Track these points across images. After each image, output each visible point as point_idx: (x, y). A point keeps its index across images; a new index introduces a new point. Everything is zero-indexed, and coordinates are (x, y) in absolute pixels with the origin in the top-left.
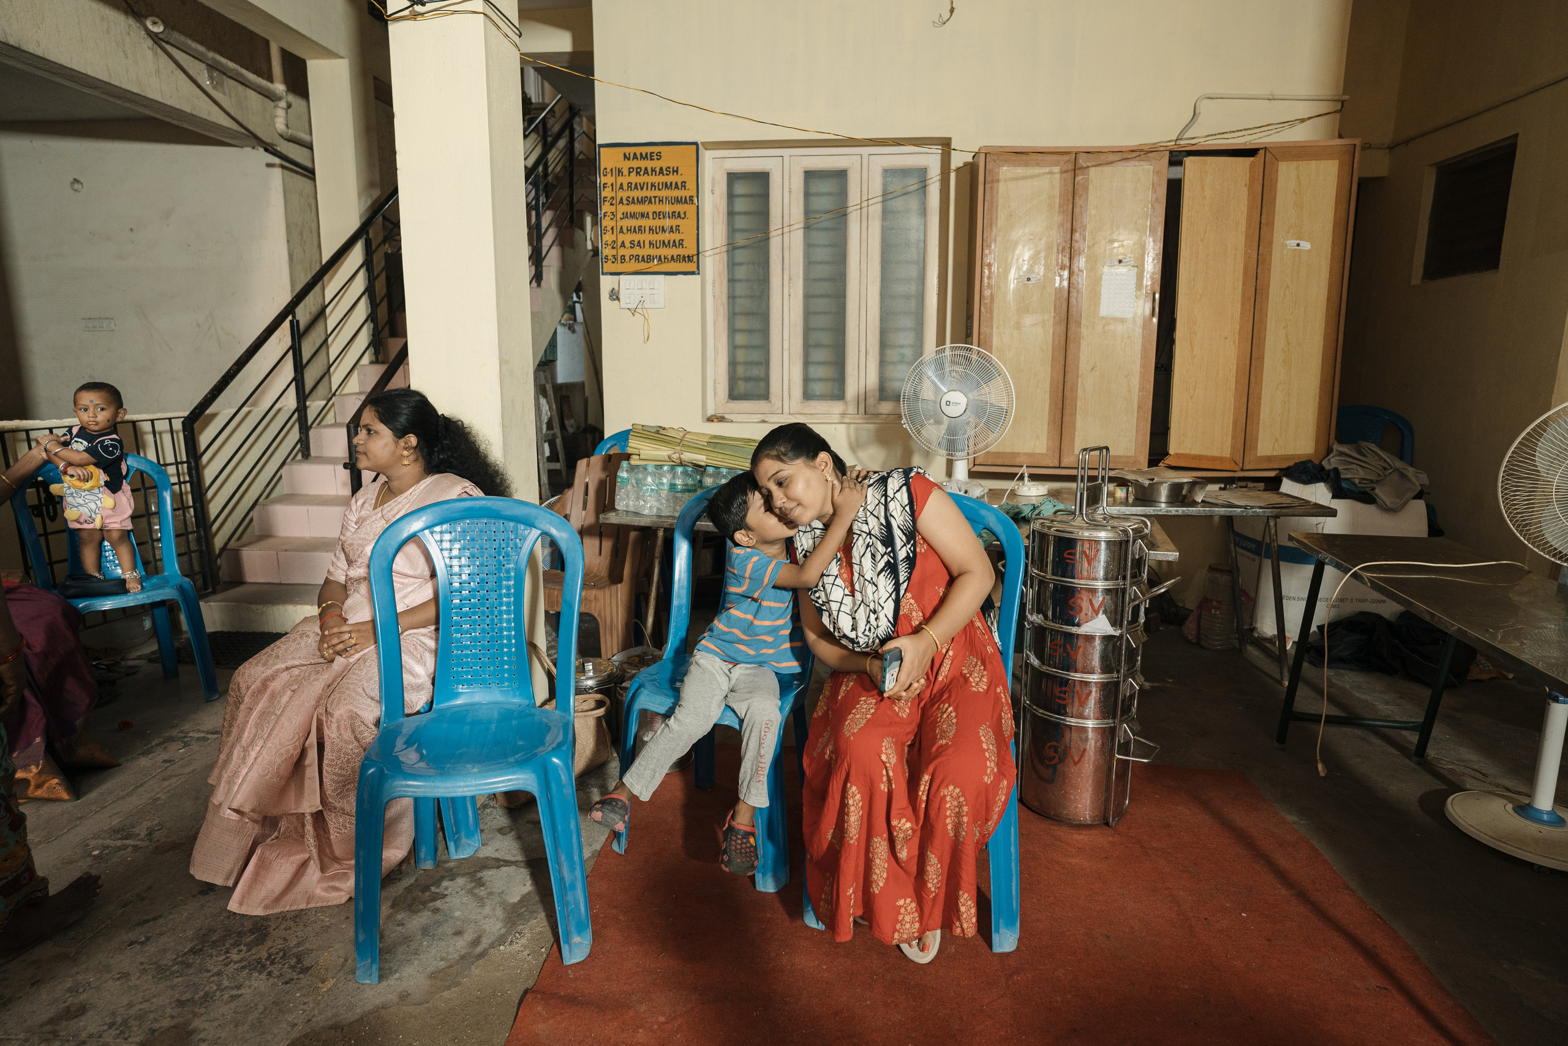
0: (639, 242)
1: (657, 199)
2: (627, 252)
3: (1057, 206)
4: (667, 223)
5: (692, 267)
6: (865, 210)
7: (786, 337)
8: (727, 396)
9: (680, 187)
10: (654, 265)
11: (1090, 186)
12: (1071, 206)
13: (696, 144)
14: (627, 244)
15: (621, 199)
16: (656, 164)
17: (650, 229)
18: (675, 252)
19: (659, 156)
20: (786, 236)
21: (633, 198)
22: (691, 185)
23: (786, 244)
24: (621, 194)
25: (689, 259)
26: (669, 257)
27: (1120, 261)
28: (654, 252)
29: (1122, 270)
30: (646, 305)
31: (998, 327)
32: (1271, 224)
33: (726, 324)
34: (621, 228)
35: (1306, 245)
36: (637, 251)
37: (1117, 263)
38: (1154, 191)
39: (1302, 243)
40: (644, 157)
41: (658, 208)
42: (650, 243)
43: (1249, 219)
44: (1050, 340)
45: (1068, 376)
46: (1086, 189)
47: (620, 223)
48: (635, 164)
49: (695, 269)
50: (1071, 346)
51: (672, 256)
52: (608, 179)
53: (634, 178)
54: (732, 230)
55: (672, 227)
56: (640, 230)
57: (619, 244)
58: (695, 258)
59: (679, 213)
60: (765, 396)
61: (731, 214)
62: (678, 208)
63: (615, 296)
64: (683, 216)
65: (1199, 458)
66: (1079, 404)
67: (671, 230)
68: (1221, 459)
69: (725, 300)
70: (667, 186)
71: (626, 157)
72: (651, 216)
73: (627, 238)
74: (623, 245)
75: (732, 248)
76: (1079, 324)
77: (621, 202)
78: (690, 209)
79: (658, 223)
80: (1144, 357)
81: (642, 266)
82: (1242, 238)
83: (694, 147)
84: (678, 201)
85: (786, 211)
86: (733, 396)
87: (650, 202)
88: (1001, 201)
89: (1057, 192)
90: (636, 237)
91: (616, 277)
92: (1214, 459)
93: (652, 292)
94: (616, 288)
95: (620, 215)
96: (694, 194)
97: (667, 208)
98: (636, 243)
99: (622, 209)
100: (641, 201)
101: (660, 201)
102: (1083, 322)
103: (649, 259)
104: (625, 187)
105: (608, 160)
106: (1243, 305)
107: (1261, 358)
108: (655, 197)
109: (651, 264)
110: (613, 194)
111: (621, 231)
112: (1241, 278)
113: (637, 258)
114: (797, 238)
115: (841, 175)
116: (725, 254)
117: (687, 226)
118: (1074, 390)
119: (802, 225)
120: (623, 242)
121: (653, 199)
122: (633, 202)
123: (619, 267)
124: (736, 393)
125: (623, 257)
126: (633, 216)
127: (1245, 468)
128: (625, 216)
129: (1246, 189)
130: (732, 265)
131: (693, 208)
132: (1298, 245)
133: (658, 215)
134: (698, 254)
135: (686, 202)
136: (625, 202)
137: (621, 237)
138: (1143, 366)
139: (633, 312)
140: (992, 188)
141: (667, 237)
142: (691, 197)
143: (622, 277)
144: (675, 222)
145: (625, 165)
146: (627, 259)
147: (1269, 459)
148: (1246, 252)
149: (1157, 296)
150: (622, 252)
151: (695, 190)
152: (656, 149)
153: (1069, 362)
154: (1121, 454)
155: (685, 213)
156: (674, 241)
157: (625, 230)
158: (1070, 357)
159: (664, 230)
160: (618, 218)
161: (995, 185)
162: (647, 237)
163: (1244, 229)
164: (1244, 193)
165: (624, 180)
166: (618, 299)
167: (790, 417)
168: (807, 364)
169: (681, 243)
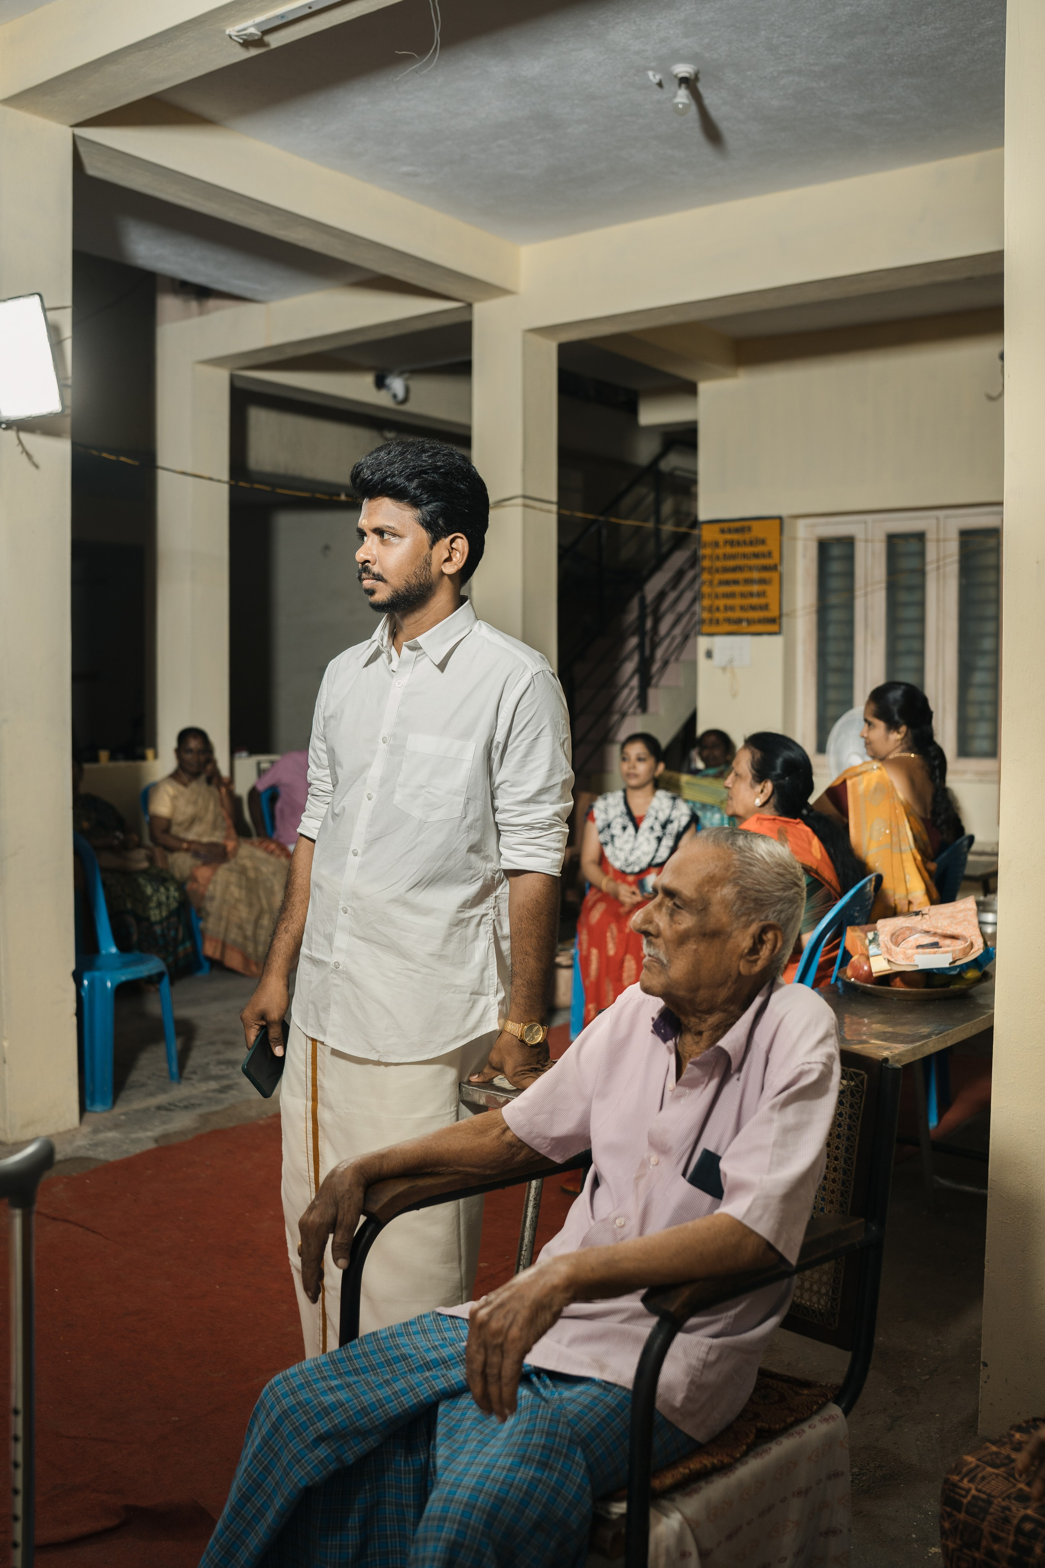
0: (731, 606)
1: (748, 567)
2: (720, 615)
4: (755, 588)
5: (773, 628)
9: (767, 556)
10: (743, 627)
13: (780, 518)
14: (722, 608)
15: (718, 568)
16: (747, 536)
17: (741, 594)
18: (761, 614)
19: (749, 529)
20: (869, 595)
21: (728, 567)
22: (776, 554)
23: (869, 603)
24: (717, 564)
25: (772, 621)
26: (757, 619)
28: (743, 615)
30: (737, 662)
33: (816, 680)
34: (718, 594)
40: (737, 530)
41: (747, 575)
42: (741, 607)
47: (716, 590)
48: (729, 537)
49: (777, 630)
51: (759, 618)
52: (706, 551)
53: (729, 550)
54: (822, 591)
55: (759, 592)
56: (732, 595)
57: (715, 608)
58: (777, 620)
59: (765, 579)
61: (822, 575)
62: (766, 575)
63: (709, 654)
64: (768, 582)
67: (759, 595)
69: (813, 657)
70: (756, 556)
71: (723, 531)
72: (742, 583)
73: (721, 603)
74: (718, 609)
75: (822, 608)
77: (718, 571)
78: (774, 575)
79: (747, 589)
81: (733, 628)
83: (778, 521)
84: (765, 568)
85: (869, 573)
87: (742, 570)
90: (730, 602)
91: (711, 638)
93: (740, 651)
94: (711, 648)
95: (716, 582)
96: (778, 562)
97: (756, 575)
98: (729, 607)
99: (718, 577)
100: (735, 569)
101: (749, 569)
103: (739, 621)
104: (721, 557)
105: (708, 534)
108: (746, 566)
109: (739, 626)
110: (711, 564)
111: (717, 597)
113: (729, 621)
114: (879, 598)
115: (920, 537)
116: (815, 614)
117: (771, 590)
119: (884, 585)
120: (718, 607)
121: (744, 568)
122: (728, 571)
123: (714, 629)
125: (718, 619)
126: (727, 583)
128: (721, 583)
130: (822, 624)
131: (777, 574)
133: (749, 582)
134: (781, 616)
135: (771, 569)
136: (721, 571)
137: (717, 602)
139: (724, 669)
141: (755, 601)
142: (776, 565)
143: (716, 637)
144: (761, 588)
145: (721, 538)
146: (721, 621)
150: (717, 615)
151: (779, 559)
152: (746, 524)
155: (770, 579)
156: (761, 605)
157: (720, 596)
159: (752, 595)
160: (715, 585)
162: (737, 602)
165: (720, 551)
166: (712, 658)
169: (765, 607)
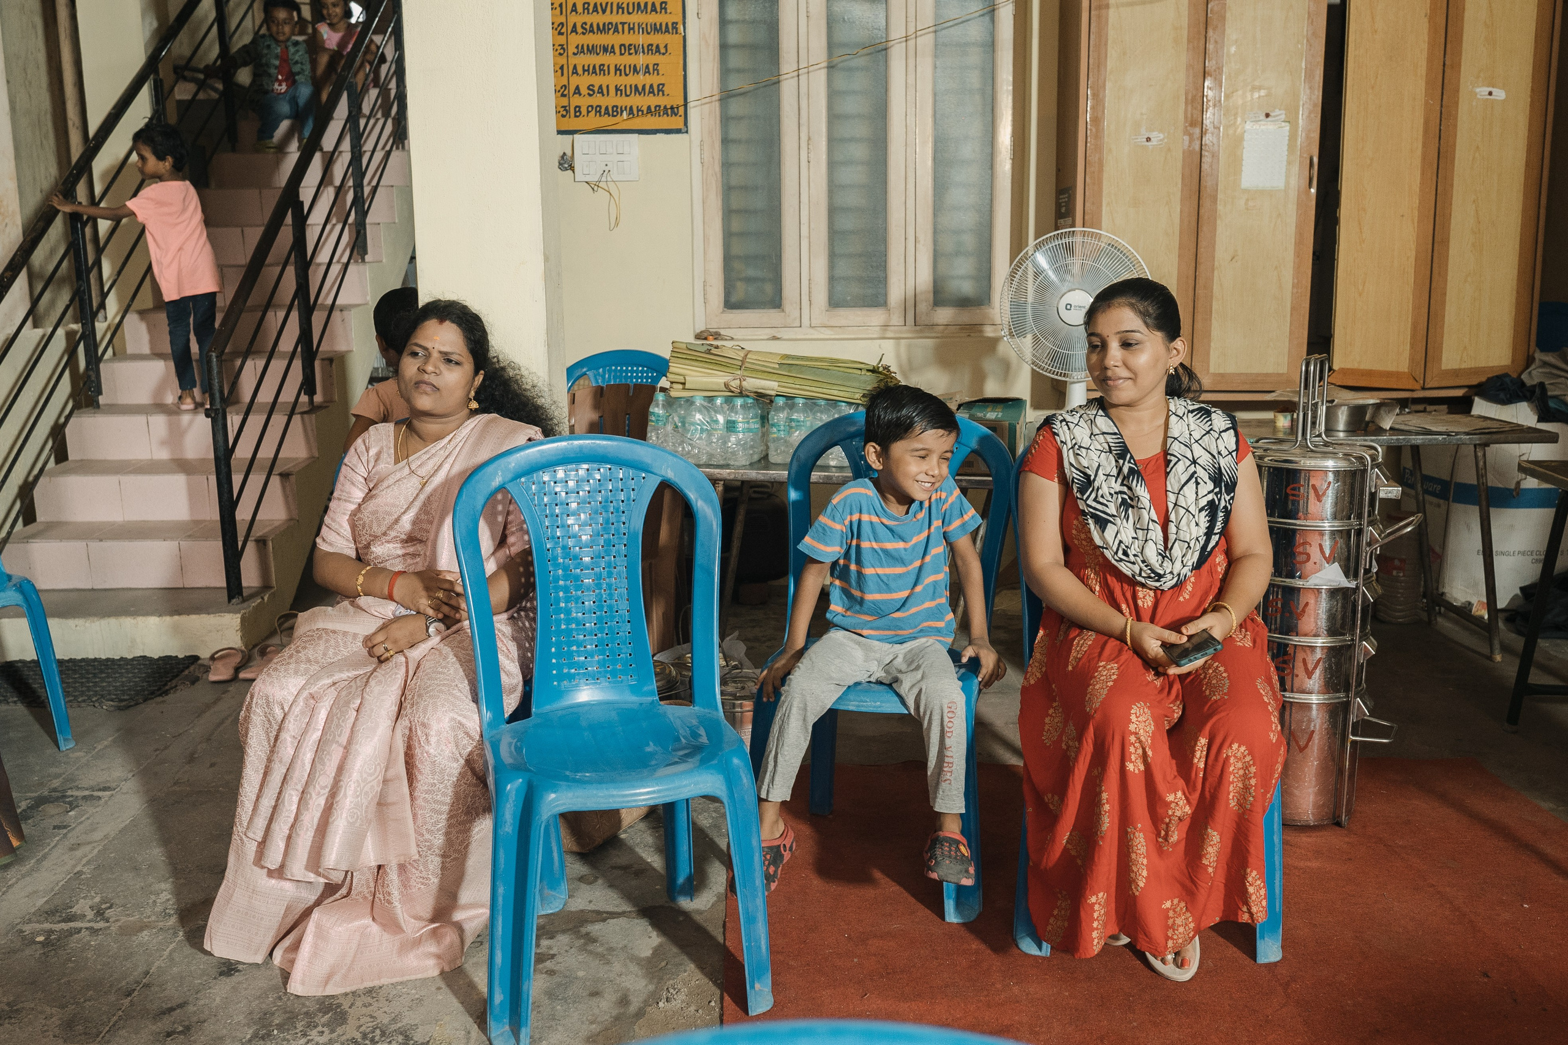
0: (600, 87)
1: (626, 26)
2: (583, 102)
3: (1185, 40)
4: (641, 60)
5: (676, 122)
6: (911, 43)
7: (804, 220)
8: (722, 305)
9: (658, 10)
10: (623, 120)
11: (1228, 15)
12: (1203, 42)
14: (584, 90)
15: (575, 26)
17: (617, 69)
18: (652, 101)
20: (803, 78)
21: (591, 25)
22: (674, 7)
23: (803, 90)
24: (573, 19)
25: (673, 111)
26: (645, 109)
27: (1267, 115)
28: (622, 101)
29: (1269, 126)
30: (614, 176)
31: (1108, 204)
32: (1457, 66)
33: (720, 203)
34: (575, 67)
35: (1500, 94)
36: (597, 100)
37: (1263, 117)
38: (1311, 22)
39: (1495, 91)
41: (627, 39)
42: (617, 89)
43: (1430, 60)
44: (1177, 221)
45: (1201, 268)
46: (1223, 18)
47: (573, 60)
49: (681, 126)
50: (1205, 229)
51: (649, 108)
54: (725, 71)
55: (647, 67)
56: (602, 69)
57: (572, 89)
58: (681, 110)
59: (658, 46)
60: (776, 303)
61: (724, 47)
62: (656, 39)
63: (567, 163)
64: (663, 50)
65: (1369, 373)
66: (1215, 306)
67: (647, 71)
68: (1397, 375)
69: (717, 168)
70: (640, 8)
72: (617, 50)
73: (584, 81)
74: (577, 91)
75: (726, 96)
76: (1214, 199)
77: (574, 30)
78: (673, 40)
79: (627, 60)
80: (1299, 243)
81: (606, 121)
82: (1422, 84)
84: (656, 29)
85: (803, 44)
86: (730, 304)
87: (616, 30)
88: (1112, 34)
89: (1185, 21)
90: (597, 80)
91: (569, 137)
92: (1389, 375)
93: (620, 157)
94: (569, 153)
95: (572, 49)
96: (679, 19)
97: (641, 39)
98: (596, 89)
99: (575, 40)
100: (603, 29)
101: (630, 29)
102: (1220, 196)
103: (616, 111)
104: (580, 9)
106: (1423, 174)
107: (1446, 242)
108: (623, 24)
109: (618, 119)
110: (563, 19)
111: (575, 71)
112: (1421, 137)
113: (598, 110)
114: (819, 80)
116: (717, 104)
117: (669, 64)
118: (1209, 287)
119: (825, 64)
120: (577, 88)
121: (620, 27)
122: (592, 31)
123: (571, 123)
124: (734, 299)
125: (578, 109)
126: (591, 50)
127: (1427, 386)
128: (581, 50)
129: (1426, 20)
130: (726, 120)
131: (678, 39)
132: (1490, 94)
133: (626, 49)
134: (685, 105)
135: (667, 31)
136: (580, 30)
137: (575, 81)
138: (1298, 254)
139: (594, 186)
140: (1099, 17)
141: (640, 80)
142: (675, 24)
143: (576, 136)
144: (651, 59)
146: (584, 111)
147: (1456, 373)
148: (1426, 103)
149: (1316, 160)
150: (576, 101)
151: (681, 15)
153: (1201, 250)
154: (1270, 371)
155: (666, 47)
156: (651, 86)
157: (580, 71)
158: (1203, 243)
159: (635, 71)
160: (570, 53)
161: (1104, 11)
162: (611, 80)
163: (1424, 73)
164: (1424, 26)
166: (572, 168)
167: (812, 331)
168: (832, 256)
169: (661, 88)
